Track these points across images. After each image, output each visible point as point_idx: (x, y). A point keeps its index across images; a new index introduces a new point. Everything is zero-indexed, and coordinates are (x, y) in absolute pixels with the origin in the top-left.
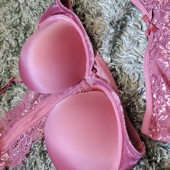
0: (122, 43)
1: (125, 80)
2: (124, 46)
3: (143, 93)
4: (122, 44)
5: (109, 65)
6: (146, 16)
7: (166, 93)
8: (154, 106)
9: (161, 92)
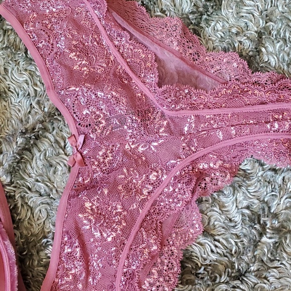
0: (33, 157)
1: (26, 216)
2: (34, 164)
3: (48, 247)
4: (32, 159)
5: (6, 188)
6: (75, 137)
7: (78, 259)
8: (58, 270)
9: (72, 257)
